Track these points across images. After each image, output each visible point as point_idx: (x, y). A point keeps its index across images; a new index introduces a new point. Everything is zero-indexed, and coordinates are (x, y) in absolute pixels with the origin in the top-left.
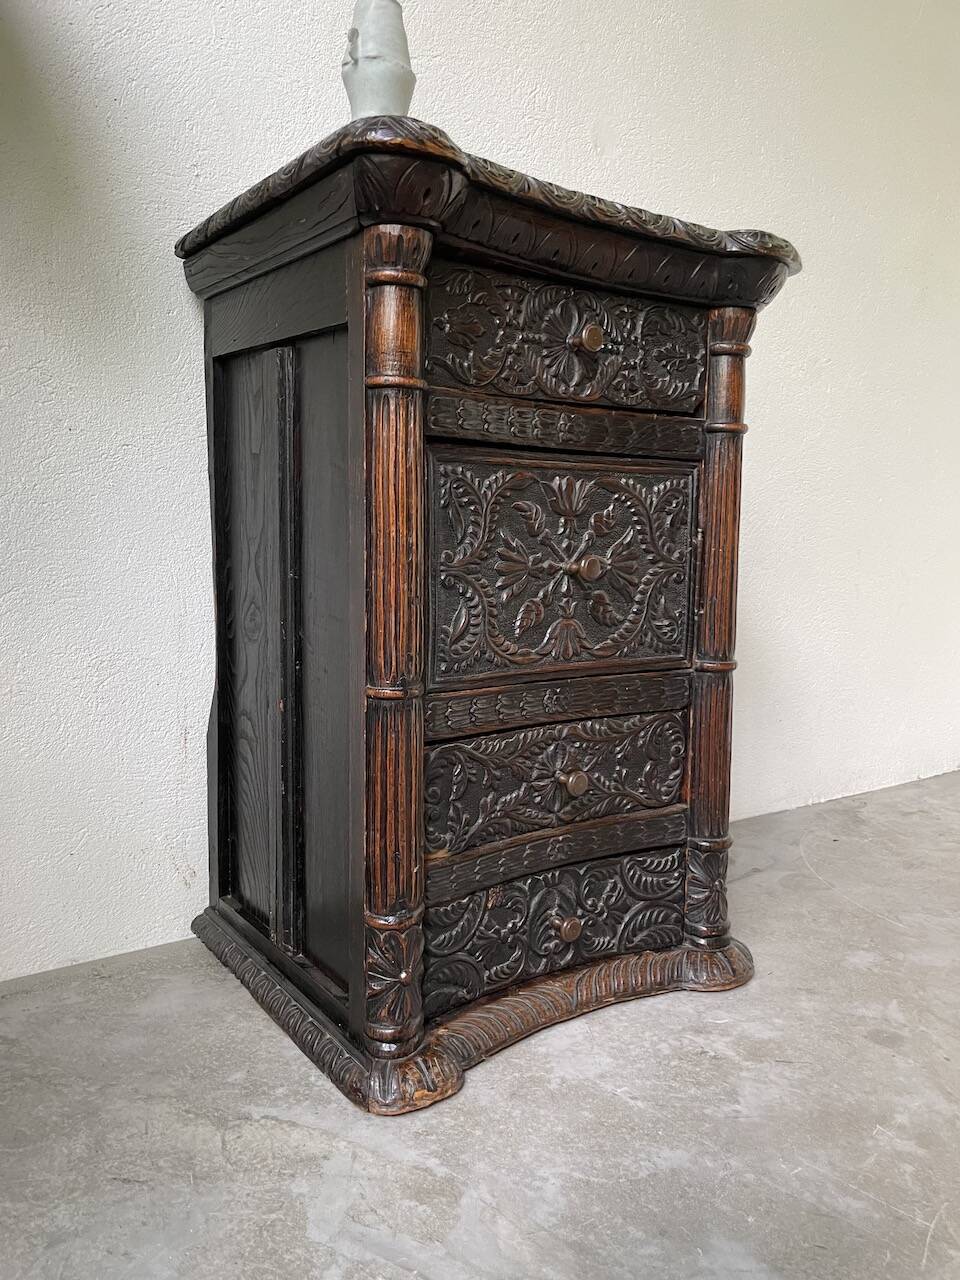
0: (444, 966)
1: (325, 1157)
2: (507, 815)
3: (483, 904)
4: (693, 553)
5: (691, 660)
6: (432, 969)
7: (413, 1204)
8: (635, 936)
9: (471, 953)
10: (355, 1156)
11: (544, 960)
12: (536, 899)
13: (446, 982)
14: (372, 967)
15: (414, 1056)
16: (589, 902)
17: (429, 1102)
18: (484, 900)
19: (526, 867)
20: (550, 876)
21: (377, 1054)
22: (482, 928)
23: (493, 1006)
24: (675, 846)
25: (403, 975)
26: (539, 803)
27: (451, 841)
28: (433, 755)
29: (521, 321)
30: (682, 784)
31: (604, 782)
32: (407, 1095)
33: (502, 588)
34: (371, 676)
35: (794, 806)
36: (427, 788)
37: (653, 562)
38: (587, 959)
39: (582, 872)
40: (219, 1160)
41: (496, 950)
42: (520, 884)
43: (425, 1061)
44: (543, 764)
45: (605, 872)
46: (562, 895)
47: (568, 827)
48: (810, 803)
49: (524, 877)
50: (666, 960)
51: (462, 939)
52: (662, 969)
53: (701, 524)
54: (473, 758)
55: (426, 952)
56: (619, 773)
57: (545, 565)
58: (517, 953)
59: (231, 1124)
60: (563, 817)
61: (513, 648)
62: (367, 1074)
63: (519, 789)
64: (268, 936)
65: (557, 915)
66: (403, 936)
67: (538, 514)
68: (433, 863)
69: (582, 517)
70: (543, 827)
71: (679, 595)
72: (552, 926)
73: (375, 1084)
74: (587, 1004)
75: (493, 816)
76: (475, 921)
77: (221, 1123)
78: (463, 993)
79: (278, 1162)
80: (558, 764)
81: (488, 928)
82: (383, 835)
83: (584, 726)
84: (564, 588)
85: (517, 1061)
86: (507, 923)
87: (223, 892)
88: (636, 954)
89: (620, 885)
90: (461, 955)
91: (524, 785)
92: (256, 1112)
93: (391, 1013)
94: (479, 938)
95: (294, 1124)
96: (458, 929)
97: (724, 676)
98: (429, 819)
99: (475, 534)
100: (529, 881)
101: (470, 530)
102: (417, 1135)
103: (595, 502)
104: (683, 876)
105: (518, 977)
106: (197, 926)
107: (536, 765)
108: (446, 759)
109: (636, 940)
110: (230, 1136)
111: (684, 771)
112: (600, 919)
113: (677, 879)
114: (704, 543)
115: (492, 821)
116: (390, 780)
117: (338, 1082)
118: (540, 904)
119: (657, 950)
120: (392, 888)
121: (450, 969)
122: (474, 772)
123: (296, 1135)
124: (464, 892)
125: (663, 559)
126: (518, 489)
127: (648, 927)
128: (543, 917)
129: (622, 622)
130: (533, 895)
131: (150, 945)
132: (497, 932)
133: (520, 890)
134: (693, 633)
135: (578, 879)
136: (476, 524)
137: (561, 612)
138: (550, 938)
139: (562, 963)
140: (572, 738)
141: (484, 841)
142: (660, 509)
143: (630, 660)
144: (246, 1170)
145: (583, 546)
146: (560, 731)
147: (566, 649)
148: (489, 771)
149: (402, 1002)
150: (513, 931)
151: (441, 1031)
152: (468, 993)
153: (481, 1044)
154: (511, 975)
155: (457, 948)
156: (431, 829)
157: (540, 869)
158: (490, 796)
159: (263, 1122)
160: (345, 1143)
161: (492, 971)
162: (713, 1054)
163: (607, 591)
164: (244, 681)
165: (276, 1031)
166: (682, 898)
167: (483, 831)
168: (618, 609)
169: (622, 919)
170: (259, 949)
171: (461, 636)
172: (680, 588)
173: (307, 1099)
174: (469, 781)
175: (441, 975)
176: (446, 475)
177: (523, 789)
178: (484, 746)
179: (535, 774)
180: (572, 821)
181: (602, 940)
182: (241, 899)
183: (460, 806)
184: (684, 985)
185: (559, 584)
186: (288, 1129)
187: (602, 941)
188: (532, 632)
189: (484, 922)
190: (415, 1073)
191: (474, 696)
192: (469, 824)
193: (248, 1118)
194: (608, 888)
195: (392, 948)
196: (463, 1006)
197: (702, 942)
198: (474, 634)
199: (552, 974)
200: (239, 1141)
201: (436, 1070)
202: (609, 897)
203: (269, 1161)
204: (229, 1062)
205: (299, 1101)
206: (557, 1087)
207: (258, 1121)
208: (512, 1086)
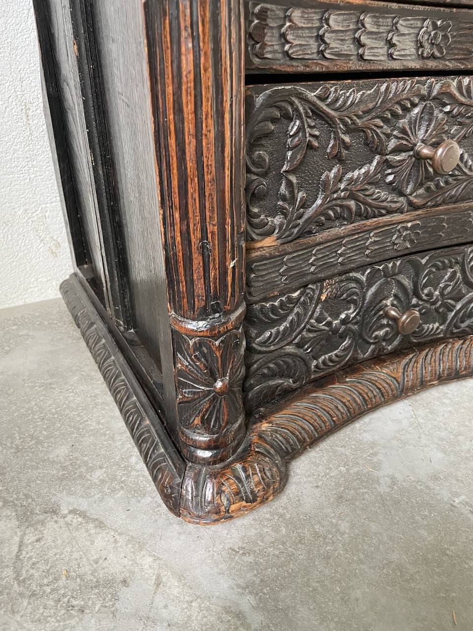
0: (270, 362)
1: (125, 582)
2: (352, 196)
3: (316, 296)
6: (255, 366)
8: (462, 322)
9: (299, 346)
10: (158, 583)
11: (372, 347)
12: (373, 289)
13: (272, 376)
14: (182, 373)
15: (232, 462)
16: (426, 291)
17: (247, 512)
18: (317, 292)
19: (367, 256)
20: (390, 265)
22: (313, 321)
23: (320, 395)
25: (219, 384)
26: (391, 183)
27: (281, 226)
28: (260, 100)
31: (466, 162)
32: (223, 508)
36: (250, 151)
39: (424, 261)
40: (8, 574)
42: (358, 275)
43: (245, 470)
44: (403, 131)
45: (446, 261)
46: (400, 283)
47: (419, 212)
49: (361, 268)
51: (290, 334)
55: (249, 349)
58: (346, 343)
59: (36, 518)
60: (415, 200)
62: (179, 480)
63: (370, 163)
65: (393, 305)
66: (217, 343)
68: (258, 253)
70: (390, 212)
72: (387, 315)
74: (412, 388)
75: (335, 196)
76: (305, 314)
77: (26, 518)
78: (289, 383)
79: (72, 585)
80: (421, 134)
81: (319, 320)
82: (185, 216)
83: (460, 84)
85: (343, 449)
86: (340, 313)
88: (459, 338)
89: (459, 275)
90: (290, 349)
91: (377, 157)
92: (66, 503)
93: (205, 421)
94: (309, 331)
95: (100, 524)
96: (286, 324)
98: (253, 196)
100: (368, 271)
102: (232, 553)
105: (346, 363)
106: (64, 288)
107: (395, 133)
108: (280, 108)
110: (30, 538)
112: (433, 307)
115: (334, 202)
116: (189, 127)
118: (375, 294)
120: (199, 288)
121: (275, 364)
122: (317, 133)
123: (101, 541)
124: (295, 284)
128: (377, 307)
130: (370, 286)
132: (329, 324)
133: (357, 281)
135: (419, 269)
138: (382, 327)
139: (389, 348)
140: (444, 98)
141: (321, 226)
144: (33, 594)
146: (431, 87)
148: (336, 133)
149: (218, 411)
150: (344, 322)
151: (265, 426)
152: (294, 382)
153: (306, 436)
154: (338, 362)
155: (285, 342)
156: (256, 210)
157: (382, 258)
158: (335, 170)
159: (69, 518)
160: (150, 559)
161: (320, 360)
167: (322, 214)
169: (454, 307)
173: (122, 488)
174: (310, 146)
175: (266, 371)
177: (375, 163)
178: (332, 96)
179: (392, 144)
180: (424, 206)
181: (431, 326)
183: (294, 179)
186: (93, 531)
189: (316, 315)
190: (231, 485)
192: (305, 205)
193: (54, 511)
194: (446, 277)
195: (204, 356)
199: (379, 359)
200: (37, 545)
201: (256, 478)
202: (447, 286)
203: (61, 583)
204: (57, 433)
205: (114, 490)
206: (388, 490)
207: (64, 517)
208: (338, 485)
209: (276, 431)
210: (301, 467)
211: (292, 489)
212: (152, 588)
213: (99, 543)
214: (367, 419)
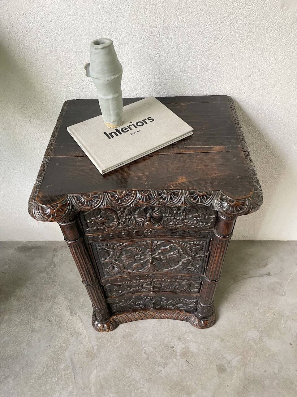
4: (205, 256)
5: (203, 274)
7: (85, 356)
23: (132, 313)
37: (187, 257)
40: (65, 324)
50: (187, 315)
52: (185, 316)
53: (210, 251)
59: (73, 314)
77: (71, 313)
79: (73, 331)
85: (133, 326)
92: (78, 313)
95: (82, 321)
99: (113, 255)
110: (71, 318)
113: (195, 304)
114: (210, 255)
123: (81, 324)
125: (191, 257)
144: (67, 330)
145: (157, 253)
151: (115, 317)
158: (128, 288)
159: (78, 317)
162: (174, 349)
176: (100, 246)
184: (189, 321)
186: (80, 322)
192: (121, 292)
193: (76, 314)
200: (71, 320)
201: (107, 328)
203: (72, 329)
204: (83, 294)
205: (87, 314)
206: (134, 339)
207: (77, 316)
208: (126, 334)
209: (117, 319)
210: (121, 326)
211: (116, 330)
212: (84, 337)
213: (80, 325)
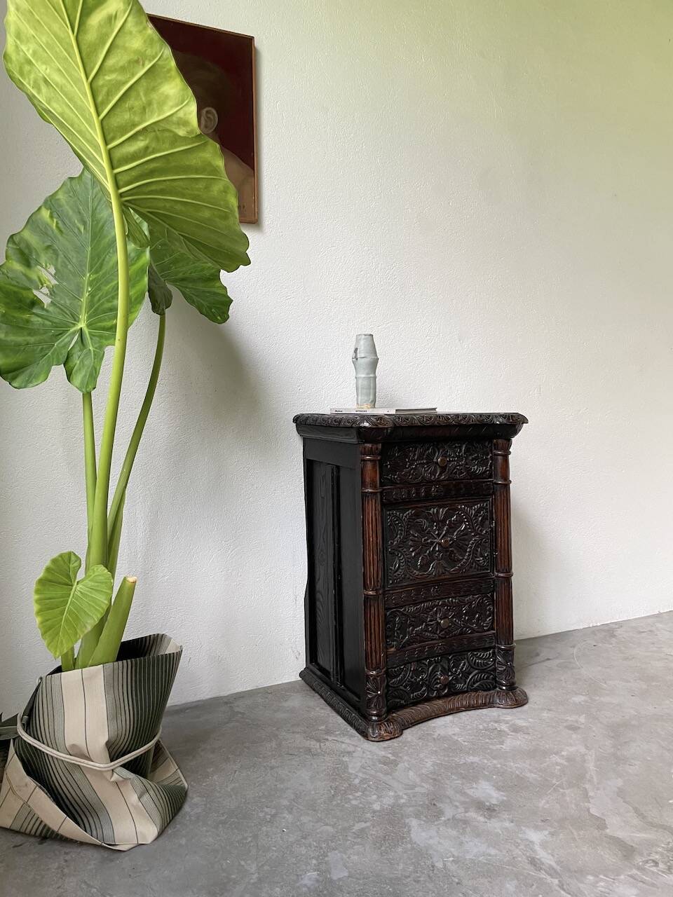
0: (395, 691)
2: (418, 635)
3: (409, 669)
4: (491, 531)
5: (493, 573)
6: (390, 692)
8: (474, 684)
9: (405, 687)
10: (364, 752)
11: (435, 692)
12: (431, 668)
13: (396, 697)
14: (368, 689)
15: (384, 722)
16: (454, 670)
17: (389, 738)
18: (410, 667)
19: (426, 655)
20: (436, 659)
21: (371, 720)
22: (409, 678)
23: (414, 708)
24: (490, 648)
25: (379, 693)
26: (431, 631)
27: (396, 645)
28: (388, 613)
29: (416, 457)
30: (493, 623)
31: (458, 622)
32: (381, 735)
33: (412, 552)
34: (365, 587)
35: (582, 628)
36: (386, 625)
37: (474, 536)
38: (454, 693)
39: (450, 658)
40: (319, 751)
41: (416, 687)
42: (424, 662)
43: (388, 724)
44: (432, 615)
45: (460, 658)
46: (442, 666)
47: (444, 640)
48: (591, 626)
49: (426, 659)
50: (487, 695)
51: (402, 681)
52: (486, 698)
53: (495, 519)
54: (403, 614)
55: (388, 685)
56: (465, 618)
57: (429, 541)
58: (424, 688)
60: (441, 636)
61: (417, 573)
62: (367, 727)
63: (422, 625)
64: (330, 679)
65: (440, 674)
66: (379, 679)
67: (425, 523)
68: (389, 653)
69: (444, 521)
70: (433, 640)
71: (486, 547)
72: (438, 679)
73: (370, 730)
74: (453, 709)
75: (412, 635)
76: (406, 675)
78: (403, 702)
80: (438, 615)
81: (412, 678)
83: (448, 600)
84: (437, 549)
85: (423, 728)
86: (420, 676)
87: (311, 662)
88: (474, 691)
89: (467, 663)
90: (401, 687)
92: (330, 738)
93: (375, 706)
94: (408, 681)
96: (400, 677)
97: (508, 580)
98: (387, 637)
99: (401, 534)
100: (428, 661)
101: (399, 532)
102: (384, 748)
103: (448, 516)
104: (494, 660)
105: (425, 697)
106: (301, 675)
107: (429, 616)
108: (393, 615)
109: (475, 686)
111: (493, 617)
112: (459, 677)
113: (492, 661)
114: (496, 526)
115: (412, 637)
116: (373, 623)
117: (357, 730)
118: (433, 670)
119: (484, 691)
120: (374, 661)
121: (397, 692)
122: (404, 619)
124: (402, 663)
125: (479, 534)
126: (417, 515)
127: (480, 681)
128: (434, 675)
129: (462, 560)
130: (430, 666)
131: (284, 682)
132: (415, 680)
133: (425, 664)
134: (493, 563)
135: (449, 661)
136: (401, 530)
137: (436, 558)
138: (437, 683)
139: (443, 693)
140: (443, 605)
141: (409, 645)
142: (476, 515)
143: (466, 574)
145: (444, 532)
146: (438, 603)
147: (439, 572)
148: (410, 619)
149: (379, 703)
150: (422, 679)
151: (394, 715)
152: (405, 702)
154: (422, 697)
155: (400, 685)
156: (388, 641)
157: (432, 656)
158: (411, 628)
161: (414, 695)
163: (456, 549)
164: (319, 579)
165: (334, 714)
166: (495, 670)
167: (409, 641)
168: (461, 555)
169: (468, 677)
170: (327, 684)
171: (396, 571)
172: (487, 544)
174: (402, 623)
175: (394, 695)
176: (389, 515)
177: (424, 625)
178: (407, 610)
179: (429, 619)
180: (445, 638)
182: (318, 664)
183: (399, 632)
184: (495, 705)
185: (434, 548)
186: (341, 744)
187: (459, 686)
188: (425, 566)
189: (410, 676)
190: (384, 727)
191: (402, 592)
192: (403, 638)
194: (462, 665)
195: (375, 682)
196: (403, 707)
197: (504, 688)
198: (402, 569)
199: (439, 697)
201: (391, 727)
202: (462, 668)
209: (398, 717)
211: (404, 738)
214: (434, 720)
